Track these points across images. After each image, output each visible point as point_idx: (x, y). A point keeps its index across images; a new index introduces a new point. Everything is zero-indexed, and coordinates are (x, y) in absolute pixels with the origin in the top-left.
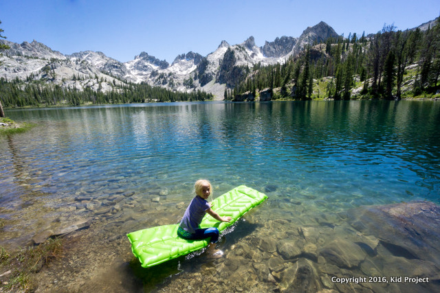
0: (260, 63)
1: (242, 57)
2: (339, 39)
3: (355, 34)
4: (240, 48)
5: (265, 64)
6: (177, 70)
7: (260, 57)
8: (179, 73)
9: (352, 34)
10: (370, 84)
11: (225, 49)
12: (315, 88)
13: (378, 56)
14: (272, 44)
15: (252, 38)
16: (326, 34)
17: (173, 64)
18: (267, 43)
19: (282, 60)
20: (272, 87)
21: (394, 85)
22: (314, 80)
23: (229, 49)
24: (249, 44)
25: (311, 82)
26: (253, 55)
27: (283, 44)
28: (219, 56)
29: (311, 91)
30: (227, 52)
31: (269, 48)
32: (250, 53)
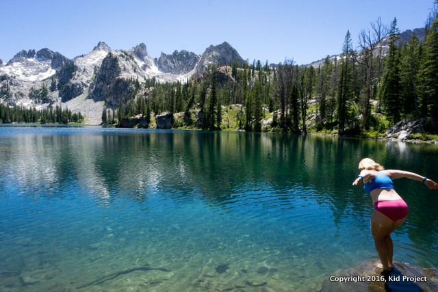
0: (154, 79)
1: (129, 67)
2: (244, 65)
3: (259, 62)
4: (126, 55)
5: (162, 81)
6: (19, 72)
7: (154, 71)
8: (22, 77)
9: (256, 61)
10: (279, 116)
11: (104, 54)
12: (224, 116)
13: (283, 88)
14: (169, 57)
15: (143, 46)
16: (230, 56)
17: (10, 63)
18: (163, 54)
19: (183, 78)
20: (172, 111)
21: (300, 119)
22: (223, 107)
23: (110, 54)
24: (140, 52)
25: (219, 109)
26: (145, 67)
27: (183, 59)
28: (95, 62)
29: (219, 120)
30: (107, 58)
31: (167, 62)
32: (141, 64)
